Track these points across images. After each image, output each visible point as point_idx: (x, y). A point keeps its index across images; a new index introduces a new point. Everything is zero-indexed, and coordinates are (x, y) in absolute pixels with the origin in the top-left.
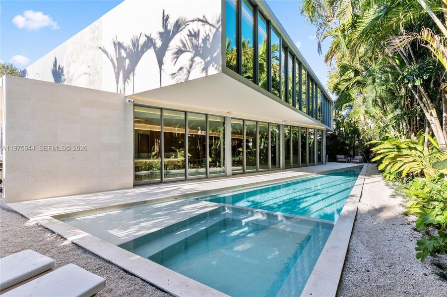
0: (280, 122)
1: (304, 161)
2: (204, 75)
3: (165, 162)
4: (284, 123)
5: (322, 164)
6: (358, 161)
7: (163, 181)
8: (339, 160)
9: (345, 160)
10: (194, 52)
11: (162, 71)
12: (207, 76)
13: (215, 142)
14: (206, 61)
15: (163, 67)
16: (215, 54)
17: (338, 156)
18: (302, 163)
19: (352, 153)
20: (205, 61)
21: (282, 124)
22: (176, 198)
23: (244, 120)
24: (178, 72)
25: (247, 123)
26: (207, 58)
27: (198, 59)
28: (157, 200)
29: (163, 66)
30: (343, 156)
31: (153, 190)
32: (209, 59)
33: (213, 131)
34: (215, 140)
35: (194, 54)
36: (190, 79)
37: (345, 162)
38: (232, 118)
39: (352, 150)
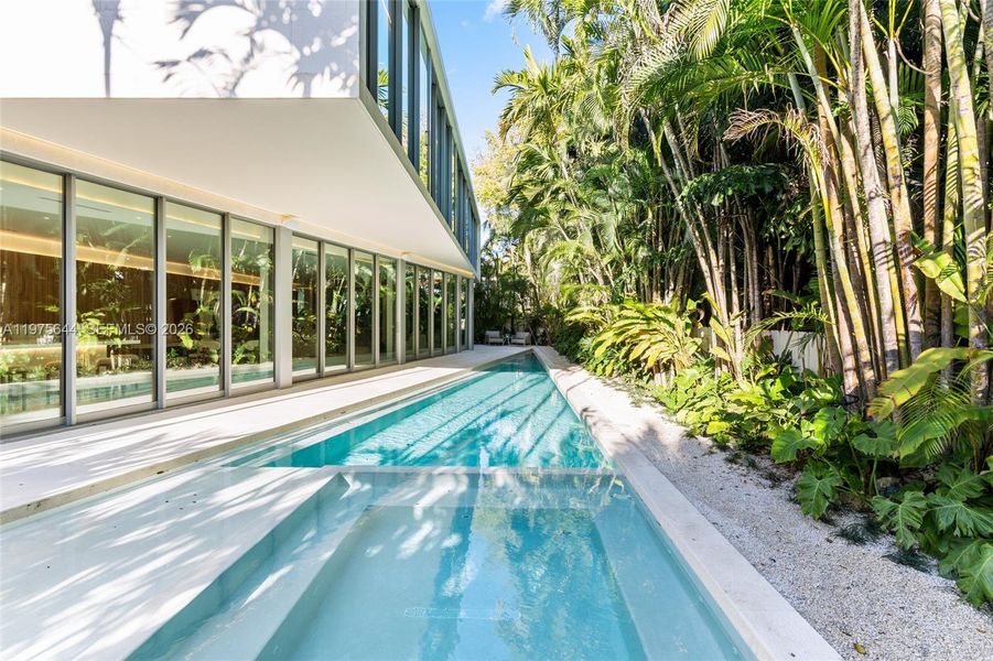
0: (397, 254)
1: (438, 343)
2: (299, 92)
3: (79, 354)
4: (406, 258)
5: (468, 349)
6: (523, 341)
7: (74, 421)
8: (491, 340)
9: (501, 340)
10: (259, 13)
11: (114, 42)
12: (307, 98)
13: (206, 296)
14: (307, 51)
15: (117, 27)
16: (340, 41)
17: (488, 333)
18: (435, 347)
19: (508, 326)
20: (302, 53)
21: (402, 260)
22: (161, 471)
23: (320, 243)
24: (188, 60)
25: (328, 250)
26: (310, 44)
27: (272, 39)
28: (92, 489)
29: (117, 25)
30: (497, 333)
31: (51, 452)
32: (317, 46)
33: (203, 265)
34: (206, 288)
35: (259, 20)
36: (241, 93)
37: (501, 344)
38: (295, 234)
39: (510, 320)
